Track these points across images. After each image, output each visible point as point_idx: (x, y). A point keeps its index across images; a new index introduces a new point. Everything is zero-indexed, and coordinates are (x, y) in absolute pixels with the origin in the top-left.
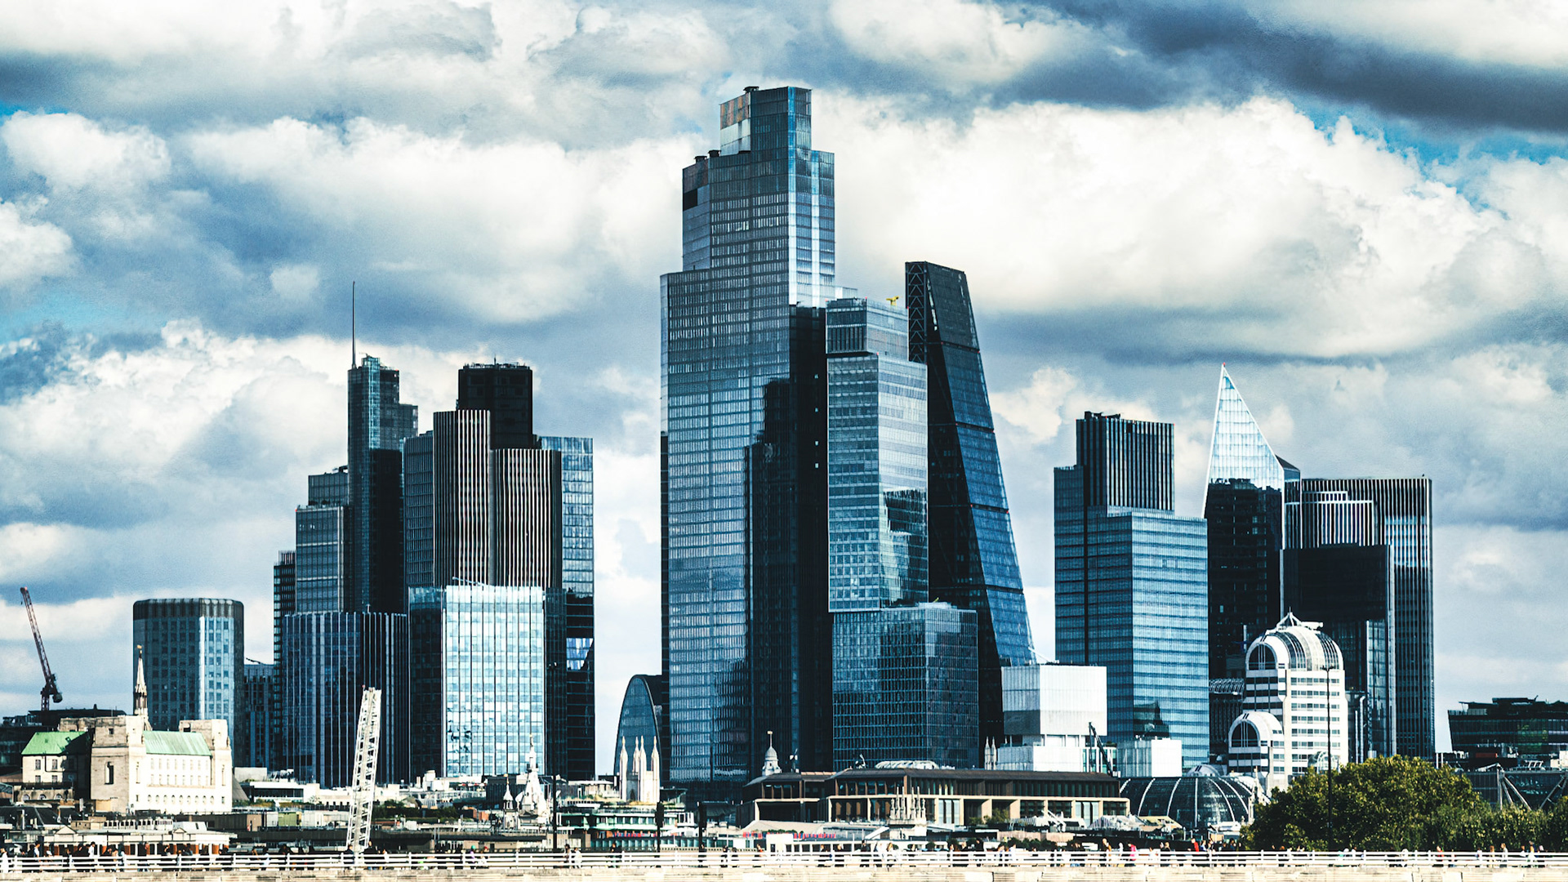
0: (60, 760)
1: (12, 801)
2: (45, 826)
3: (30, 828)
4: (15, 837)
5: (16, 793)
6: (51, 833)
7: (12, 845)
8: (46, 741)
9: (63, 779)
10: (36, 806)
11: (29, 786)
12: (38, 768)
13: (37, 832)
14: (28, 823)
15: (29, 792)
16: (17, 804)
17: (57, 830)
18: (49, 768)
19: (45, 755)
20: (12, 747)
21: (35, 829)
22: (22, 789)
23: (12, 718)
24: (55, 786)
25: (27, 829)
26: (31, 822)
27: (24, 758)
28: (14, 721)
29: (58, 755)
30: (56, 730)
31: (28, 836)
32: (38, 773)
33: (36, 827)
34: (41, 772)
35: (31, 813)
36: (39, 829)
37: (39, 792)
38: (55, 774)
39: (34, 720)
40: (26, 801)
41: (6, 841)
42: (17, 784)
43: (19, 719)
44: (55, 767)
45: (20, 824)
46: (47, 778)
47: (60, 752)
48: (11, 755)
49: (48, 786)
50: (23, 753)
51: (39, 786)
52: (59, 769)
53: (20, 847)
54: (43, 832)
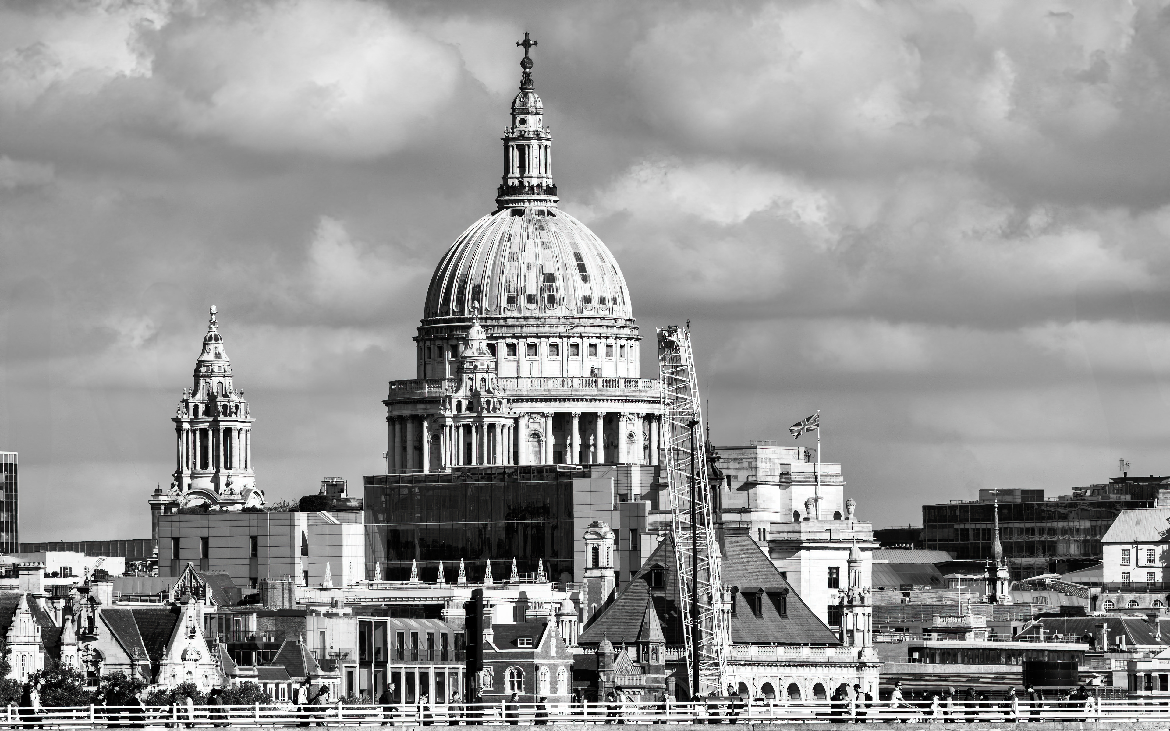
0: (1159, 550)
1: (1088, 610)
2: (1137, 646)
3: (1116, 650)
4: (1094, 662)
5: (1094, 598)
6: (1146, 658)
7: (1088, 674)
8: (1138, 523)
9: (1164, 578)
10: (1123, 617)
11: (1113, 589)
12: (1126, 561)
13: (1126, 655)
14: (1112, 642)
15: (1113, 597)
16: (1096, 613)
17: (1156, 653)
18: (1143, 561)
19: (1136, 543)
20: (1086, 531)
21: (1122, 651)
22: (1103, 592)
23: (1086, 489)
24: (1153, 588)
25: (1113, 651)
26: (1117, 639)
27: (1105, 547)
28: (1088, 493)
29: (1157, 543)
30: (1152, 506)
31: (1113, 661)
32: (1126, 569)
33: (1124, 647)
34: (1131, 568)
35: (1116, 628)
36: (1129, 652)
37: (1129, 597)
38: (1152, 570)
39: (1121, 491)
40: (1108, 610)
41: (1081, 669)
42: (1095, 585)
43: (1096, 489)
44: (1151, 560)
45: (1101, 642)
46: (1140, 577)
47: (1158, 538)
48: (1085, 542)
49: (1141, 589)
50: (1103, 541)
51: (1127, 587)
52: (1158, 563)
53: (1101, 677)
54: (1135, 655)
